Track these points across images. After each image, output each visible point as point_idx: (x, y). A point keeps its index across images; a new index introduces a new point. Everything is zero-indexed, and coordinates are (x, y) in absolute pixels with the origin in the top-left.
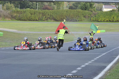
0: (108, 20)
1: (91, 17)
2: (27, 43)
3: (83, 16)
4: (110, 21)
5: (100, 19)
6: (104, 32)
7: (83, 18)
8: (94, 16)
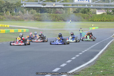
2: (22, 39)
3: (83, 17)
4: (101, 21)
5: (95, 19)
7: (83, 19)
8: (90, 18)
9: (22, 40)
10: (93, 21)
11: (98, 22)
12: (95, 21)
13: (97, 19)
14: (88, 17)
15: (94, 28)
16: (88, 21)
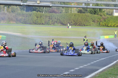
1: (100, 22)
2: (5, 48)
3: (92, 20)
5: (110, 23)
6: (112, 37)
7: (92, 22)
8: (103, 21)
9: (5, 50)
10: (108, 26)
11: (114, 27)
12: (111, 26)
13: (113, 24)
14: (100, 19)
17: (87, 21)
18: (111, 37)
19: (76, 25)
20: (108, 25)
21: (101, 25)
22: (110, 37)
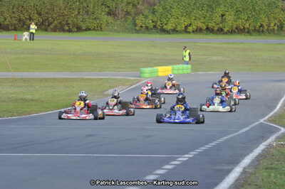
0: (200, 25)
1: (137, 14)
2: (88, 105)
3: (107, 10)
4: (208, 28)
5: (172, 20)
6: (185, 72)
7: (105, 18)
8: (146, 12)
10: (164, 31)
11: (187, 35)
12: (175, 31)
13: (184, 22)
14: (134, 6)
15: (164, 71)
16: (136, 29)
17: (87, 12)
18: (181, 72)
19: (46, 30)
20: (165, 27)
21: (137, 28)
22: (176, 72)
